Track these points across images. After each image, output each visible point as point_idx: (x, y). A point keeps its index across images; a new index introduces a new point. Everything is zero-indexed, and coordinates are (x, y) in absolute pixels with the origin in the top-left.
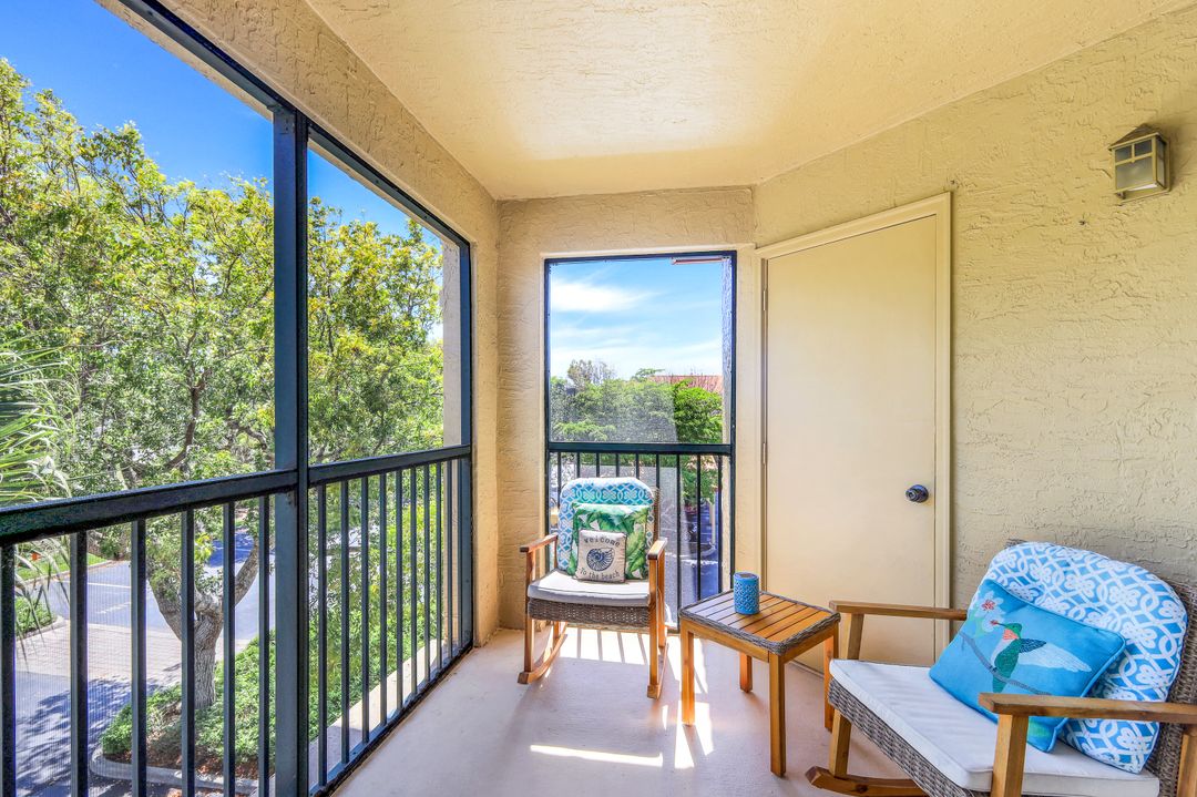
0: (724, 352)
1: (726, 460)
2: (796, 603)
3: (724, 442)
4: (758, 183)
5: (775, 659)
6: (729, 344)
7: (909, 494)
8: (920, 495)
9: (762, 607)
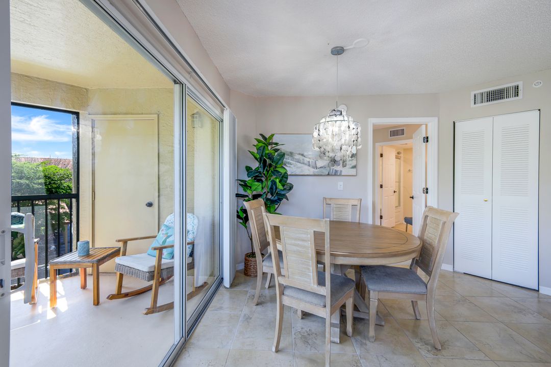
0: (73, 153)
1: (74, 200)
2: (106, 248)
3: (73, 192)
4: (90, 88)
5: (95, 265)
6: (76, 149)
7: (147, 205)
8: (150, 205)
9: (90, 252)
